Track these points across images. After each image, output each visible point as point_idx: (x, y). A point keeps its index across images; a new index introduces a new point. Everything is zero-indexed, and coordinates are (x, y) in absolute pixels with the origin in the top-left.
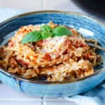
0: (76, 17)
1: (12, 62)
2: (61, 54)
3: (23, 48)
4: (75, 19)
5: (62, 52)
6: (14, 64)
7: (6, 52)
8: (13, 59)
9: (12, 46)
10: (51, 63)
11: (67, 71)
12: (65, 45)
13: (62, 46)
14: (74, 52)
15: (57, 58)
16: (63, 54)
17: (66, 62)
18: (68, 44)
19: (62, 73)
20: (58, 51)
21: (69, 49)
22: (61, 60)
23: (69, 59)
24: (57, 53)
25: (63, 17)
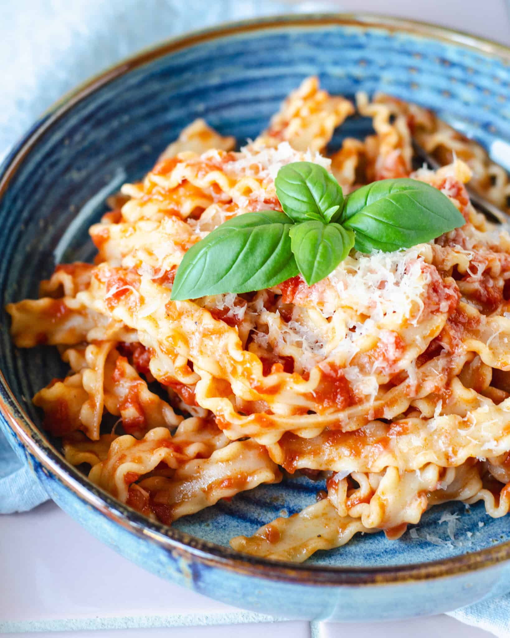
0: (452, 55)
1: (124, 388)
2: (407, 362)
3: (188, 325)
4: (445, 62)
5: (412, 354)
6: (136, 400)
7: (82, 311)
8: (130, 370)
9: (123, 298)
10: (350, 418)
11: (443, 463)
12: (432, 312)
13: (414, 322)
14: (476, 344)
15: (386, 388)
16: (417, 364)
17: (435, 405)
18: (444, 306)
19: (413, 471)
20: (392, 353)
21: (452, 333)
22: (407, 394)
23: (448, 385)
24: (385, 365)
25: (381, 50)
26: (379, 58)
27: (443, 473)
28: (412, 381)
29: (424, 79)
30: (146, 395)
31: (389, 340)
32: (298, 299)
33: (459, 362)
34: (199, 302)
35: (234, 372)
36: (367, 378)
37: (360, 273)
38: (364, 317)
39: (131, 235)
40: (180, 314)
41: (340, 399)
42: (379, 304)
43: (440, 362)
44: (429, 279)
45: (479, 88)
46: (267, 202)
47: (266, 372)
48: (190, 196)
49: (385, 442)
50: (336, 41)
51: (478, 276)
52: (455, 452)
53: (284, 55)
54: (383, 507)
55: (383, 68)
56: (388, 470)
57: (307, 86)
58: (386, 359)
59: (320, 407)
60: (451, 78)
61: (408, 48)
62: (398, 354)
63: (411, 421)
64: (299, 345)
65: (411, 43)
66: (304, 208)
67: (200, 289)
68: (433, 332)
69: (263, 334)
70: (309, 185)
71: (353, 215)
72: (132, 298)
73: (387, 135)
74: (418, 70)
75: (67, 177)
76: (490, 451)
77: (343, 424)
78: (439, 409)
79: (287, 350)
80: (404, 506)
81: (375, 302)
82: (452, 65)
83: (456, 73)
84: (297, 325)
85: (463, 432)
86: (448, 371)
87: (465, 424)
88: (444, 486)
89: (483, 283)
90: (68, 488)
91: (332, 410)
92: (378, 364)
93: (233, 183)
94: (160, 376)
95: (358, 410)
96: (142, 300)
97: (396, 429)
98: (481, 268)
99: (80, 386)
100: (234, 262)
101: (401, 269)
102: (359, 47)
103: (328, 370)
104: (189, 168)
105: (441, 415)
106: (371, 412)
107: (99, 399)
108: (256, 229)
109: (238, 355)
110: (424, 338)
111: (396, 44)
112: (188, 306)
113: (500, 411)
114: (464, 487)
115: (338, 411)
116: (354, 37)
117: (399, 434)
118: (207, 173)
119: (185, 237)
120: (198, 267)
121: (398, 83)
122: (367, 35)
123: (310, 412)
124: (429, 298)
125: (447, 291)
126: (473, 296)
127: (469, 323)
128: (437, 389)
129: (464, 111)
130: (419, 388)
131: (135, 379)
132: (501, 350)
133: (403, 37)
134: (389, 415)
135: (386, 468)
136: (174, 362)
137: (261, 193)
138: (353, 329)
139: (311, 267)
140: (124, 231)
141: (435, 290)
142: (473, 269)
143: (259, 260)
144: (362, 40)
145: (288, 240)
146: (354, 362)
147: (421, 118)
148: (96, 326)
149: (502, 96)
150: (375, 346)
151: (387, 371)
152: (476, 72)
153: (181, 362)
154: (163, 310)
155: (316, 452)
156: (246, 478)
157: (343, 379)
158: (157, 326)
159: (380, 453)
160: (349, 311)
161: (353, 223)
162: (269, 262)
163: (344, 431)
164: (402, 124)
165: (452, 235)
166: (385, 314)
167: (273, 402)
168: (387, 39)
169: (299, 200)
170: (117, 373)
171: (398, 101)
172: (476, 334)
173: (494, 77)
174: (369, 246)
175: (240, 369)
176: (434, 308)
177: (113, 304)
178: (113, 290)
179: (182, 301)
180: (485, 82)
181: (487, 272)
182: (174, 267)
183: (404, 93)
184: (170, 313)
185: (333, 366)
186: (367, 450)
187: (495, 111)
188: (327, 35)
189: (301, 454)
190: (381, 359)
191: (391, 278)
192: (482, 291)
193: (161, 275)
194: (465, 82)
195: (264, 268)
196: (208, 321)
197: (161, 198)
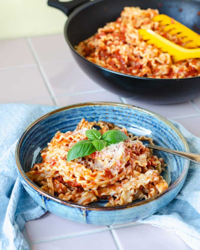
0: (115, 108)
1: (58, 186)
2: (123, 166)
3: (72, 166)
4: (114, 111)
5: (124, 164)
6: (61, 187)
7: (43, 172)
8: (58, 182)
9: (54, 165)
10: (113, 180)
11: (134, 188)
12: (127, 155)
13: (123, 157)
14: (137, 161)
15: (119, 173)
16: (125, 167)
17: (130, 176)
18: (129, 153)
19: (128, 191)
20: (120, 164)
21: (132, 159)
22: (124, 174)
23: (133, 171)
24: (118, 167)
25: (98, 110)
26: (98, 112)
27: (135, 190)
28: (125, 171)
29: (109, 116)
30: (63, 186)
31: (118, 162)
32: (96, 157)
33: (134, 166)
34: (73, 161)
35: (85, 174)
36: (115, 171)
37: (109, 149)
38: (111, 159)
39: (52, 153)
40: (70, 164)
41: (110, 176)
42: (115, 155)
43: (130, 166)
44: (125, 148)
45: (123, 116)
46: (84, 139)
47: (93, 172)
48: (65, 142)
49: (121, 186)
50: (88, 109)
51: (134, 148)
52: (137, 185)
53: (75, 114)
54: (123, 199)
55: (99, 115)
56: (123, 192)
57: (82, 120)
58: (118, 166)
59: (106, 179)
60: (116, 115)
61: (105, 108)
62: (121, 164)
63: (126, 180)
64: (98, 167)
65: (105, 107)
66: (93, 138)
67: (74, 157)
68: (128, 159)
69: (89, 167)
70: (94, 133)
71: (104, 138)
72: (57, 164)
73: (104, 128)
74: (108, 114)
75: (31, 147)
76: (145, 183)
77: (111, 182)
78: (131, 177)
79: (96, 169)
80: (128, 199)
81: (114, 155)
82: (116, 111)
83: (117, 113)
84: (96, 164)
85: (138, 181)
86: (132, 168)
87: (138, 179)
88: (135, 193)
89: (136, 150)
90: (54, 201)
91: (108, 179)
92: (117, 167)
93: (75, 137)
94: (66, 181)
95: (114, 178)
96: (60, 164)
97: (122, 183)
98: (135, 146)
99: (47, 187)
100: (81, 150)
101: (118, 147)
102: (93, 110)
103: (106, 170)
104: (64, 136)
105: (132, 178)
106: (117, 179)
107: (53, 188)
108: (84, 143)
109: (85, 169)
110: (126, 161)
111: (102, 108)
112: (71, 162)
113: (145, 175)
114: (140, 195)
115: (110, 179)
116: (92, 108)
117: (124, 184)
118: (68, 136)
119: (67, 149)
120: (73, 153)
121: (103, 118)
122: (95, 107)
123: (103, 181)
124: (126, 152)
125: (129, 150)
126: (134, 153)
127: (135, 157)
128: (131, 172)
129: (120, 122)
130: (126, 172)
131: (59, 183)
132: (143, 162)
133: (103, 106)
134: (121, 179)
135: (122, 191)
136: (69, 176)
137: (82, 138)
138: (110, 161)
139: (99, 148)
140: (50, 152)
141: (126, 150)
142: (133, 147)
143: (86, 149)
144: (94, 108)
145: (92, 144)
146: (111, 168)
147: (110, 125)
148: (47, 175)
149: (129, 117)
150: (115, 164)
151: (119, 169)
152: (122, 112)
153: (71, 175)
154: (65, 164)
155: (105, 191)
156: (91, 199)
157: (110, 172)
158: (64, 168)
159: (120, 188)
160: (108, 157)
161: (105, 139)
162: (89, 149)
163: (111, 184)
164: (106, 126)
165: (127, 140)
166: (116, 157)
167: (95, 179)
168: (100, 107)
169: (92, 136)
170: (55, 183)
171: (104, 122)
172: (137, 159)
173: (126, 112)
174: (109, 144)
175: (86, 173)
176: (127, 154)
177: (52, 167)
178: (52, 163)
179: (70, 161)
180: (124, 114)
181: (136, 147)
182: (65, 156)
183: (105, 120)
184: (68, 164)
185: (107, 169)
186: (117, 188)
187: (128, 121)
188: (85, 108)
189: (102, 192)
190: (117, 166)
191: (116, 149)
192: (136, 151)
193: (63, 158)
194: (119, 115)
195: (88, 151)
196: (77, 164)
197: (57, 144)
